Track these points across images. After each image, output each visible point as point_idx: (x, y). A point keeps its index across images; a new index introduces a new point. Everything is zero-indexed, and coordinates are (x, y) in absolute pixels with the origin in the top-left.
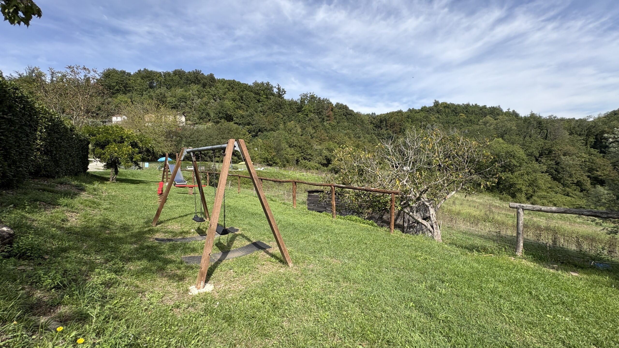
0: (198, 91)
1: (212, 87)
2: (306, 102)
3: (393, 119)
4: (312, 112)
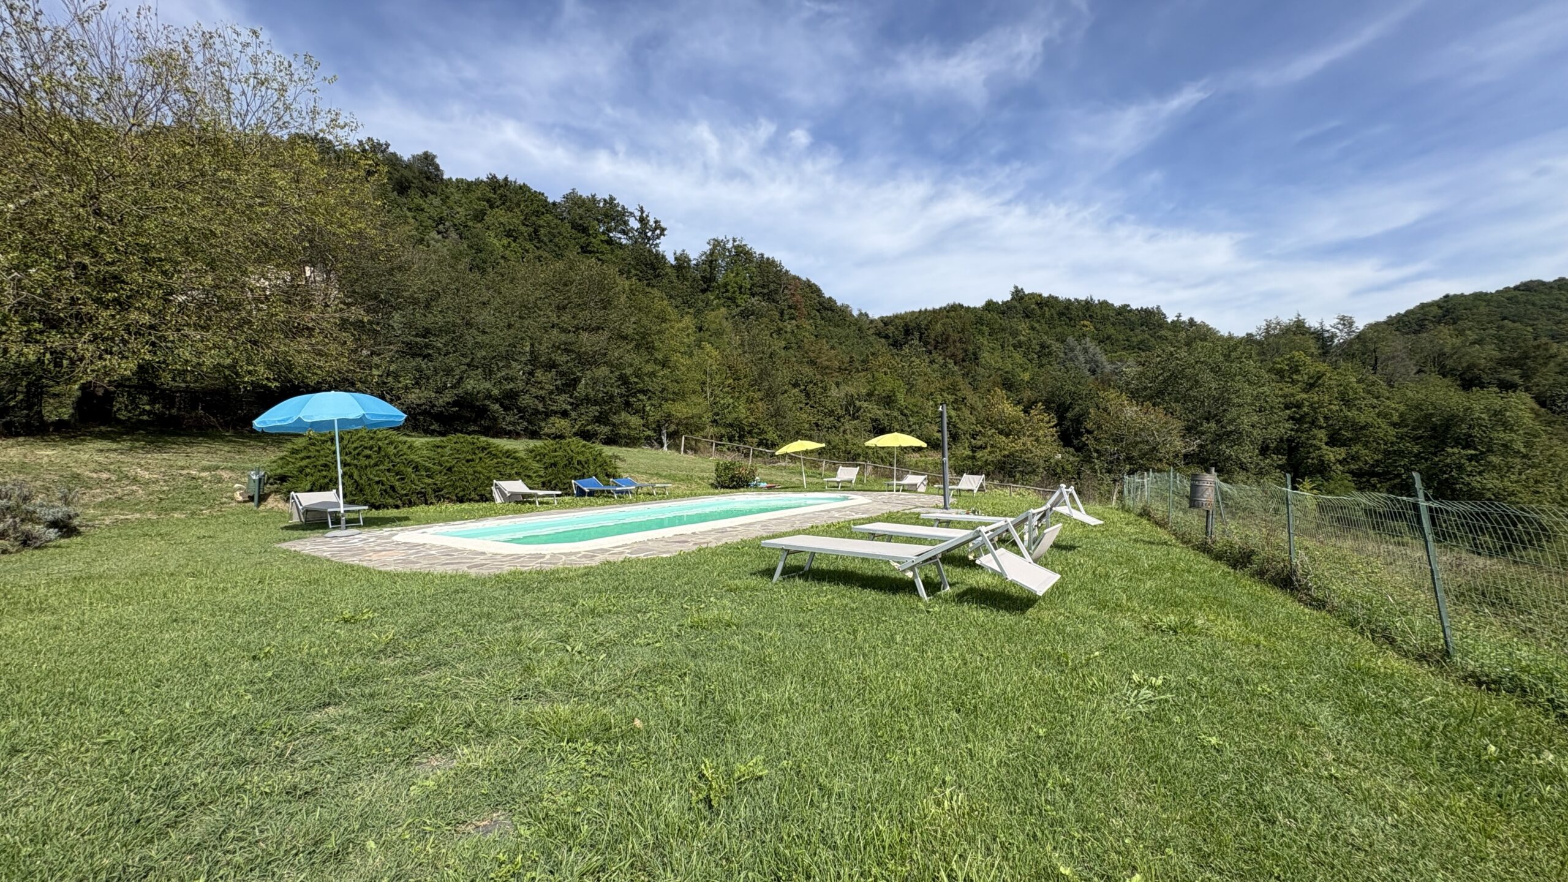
2: (724, 264)
3: (939, 325)
4: (748, 292)
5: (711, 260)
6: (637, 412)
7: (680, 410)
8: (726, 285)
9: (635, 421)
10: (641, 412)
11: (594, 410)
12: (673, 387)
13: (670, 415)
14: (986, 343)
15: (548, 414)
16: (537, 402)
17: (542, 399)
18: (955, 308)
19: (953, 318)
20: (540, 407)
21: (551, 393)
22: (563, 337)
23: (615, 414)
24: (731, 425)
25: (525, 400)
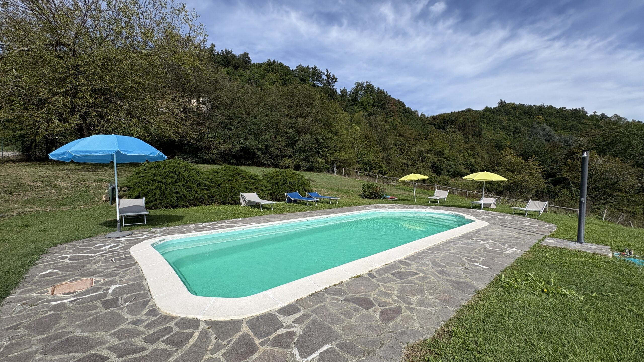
0: (228, 73)
1: (246, 70)
2: (361, 93)
3: (461, 119)
4: (372, 105)
5: (356, 92)
6: (322, 156)
7: (342, 155)
8: (362, 102)
9: (321, 160)
10: (325, 157)
11: (303, 155)
12: (340, 145)
13: (337, 158)
14: (485, 127)
15: (283, 157)
16: (277, 151)
17: (280, 150)
18: (469, 111)
19: (468, 116)
20: (279, 154)
21: (284, 147)
22: (290, 120)
23: (313, 157)
24: (366, 164)
25: (273, 150)
